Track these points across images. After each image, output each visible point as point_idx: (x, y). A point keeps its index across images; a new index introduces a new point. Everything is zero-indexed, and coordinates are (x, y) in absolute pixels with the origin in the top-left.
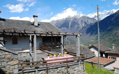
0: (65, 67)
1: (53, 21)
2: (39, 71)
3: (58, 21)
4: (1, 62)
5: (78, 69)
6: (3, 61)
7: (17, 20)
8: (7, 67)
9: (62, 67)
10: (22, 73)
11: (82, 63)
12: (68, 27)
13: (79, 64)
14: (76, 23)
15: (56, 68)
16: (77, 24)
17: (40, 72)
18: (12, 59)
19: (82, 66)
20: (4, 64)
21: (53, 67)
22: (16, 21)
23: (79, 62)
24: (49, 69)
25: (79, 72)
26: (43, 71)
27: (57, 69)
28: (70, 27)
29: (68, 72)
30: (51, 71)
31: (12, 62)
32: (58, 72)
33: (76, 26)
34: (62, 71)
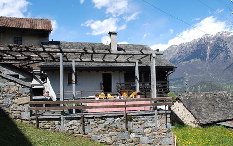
0: (122, 118)
1: (172, 47)
2: (66, 119)
3: (182, 46)
4: (3, 97)
5: (154, 124)
6: (5, 97)
7: (81, 43)
8: (12, 107)
9: (115, 117)
10: (35, 119)
11: (162, 114)
12: (203, 58)
13: (154, 115)
14: (222, 48)
15: (102, 118)
16: (223, 51)
17: (70, 122)
18: (21, 94)
19: (164, 120)
20: (7, 101)
21: (95, 116)
22: (80, 45)
23: (156, 111)
24: (88, 118)
25: (156, 133)
26: (76, 121)
27: (104, 121)
28: (208, 58)
29: (129, 129)
30: (91, 123)
31: (19, 99)
32: (105, 127)
33: (222, 55)
34: (116, 124)
